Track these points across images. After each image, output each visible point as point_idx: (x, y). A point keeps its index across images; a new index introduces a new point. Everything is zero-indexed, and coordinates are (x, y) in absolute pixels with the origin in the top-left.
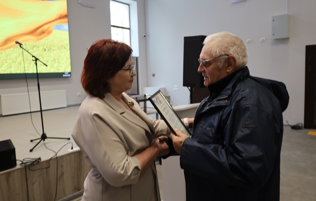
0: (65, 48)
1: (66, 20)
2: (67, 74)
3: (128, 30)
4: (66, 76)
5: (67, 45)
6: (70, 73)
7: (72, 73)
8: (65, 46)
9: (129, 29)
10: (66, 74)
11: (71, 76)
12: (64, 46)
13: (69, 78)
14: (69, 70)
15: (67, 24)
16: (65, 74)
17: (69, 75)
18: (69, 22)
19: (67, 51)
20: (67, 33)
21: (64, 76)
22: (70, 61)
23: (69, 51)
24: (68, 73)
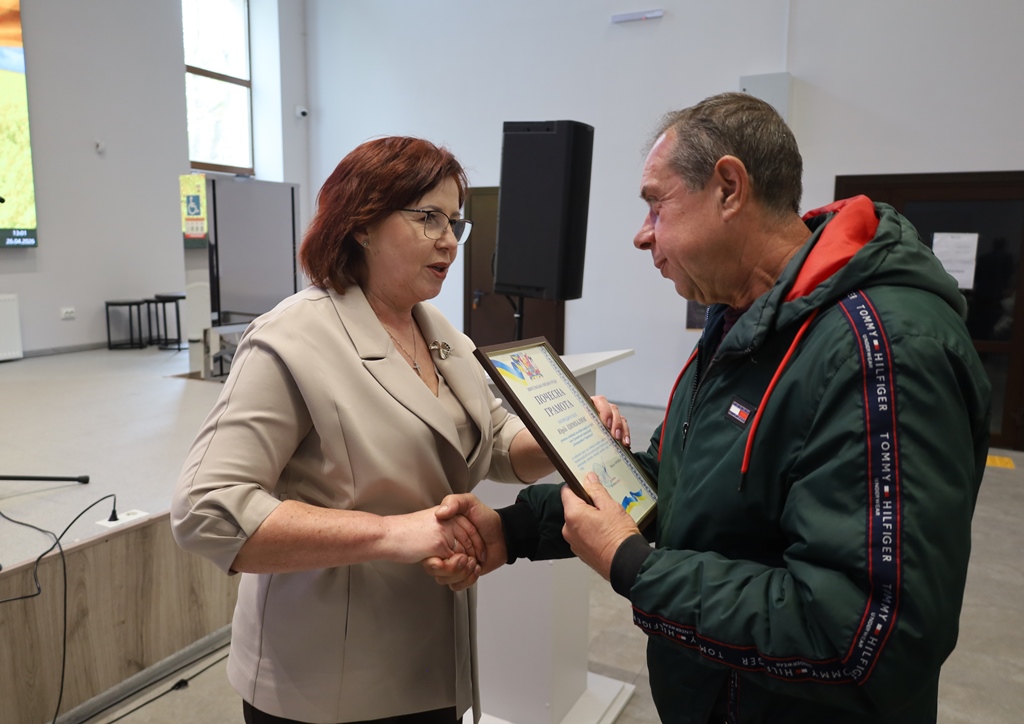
0: (12, 138)
1: (15, 30)
2: (21, 238)
3: (244, 90)
4: (18, 242)
5: (19, 128)
6: (31, 233)
7: (39, 235)
8: (14, 128)
9: (248, 84)
10: (18, 237)
11: (35, 246)
12: (8, 128)
13: (30, 250)
14: (27, 220)
15: (20, 46)
16: (14, 238)
17: (31, 241)
18: (24, 39)
19: (22, 148)
20: (20, 80)
21: (9, 241)
22: (31, 186)
23: (28, 151)
24: (24, 233)
